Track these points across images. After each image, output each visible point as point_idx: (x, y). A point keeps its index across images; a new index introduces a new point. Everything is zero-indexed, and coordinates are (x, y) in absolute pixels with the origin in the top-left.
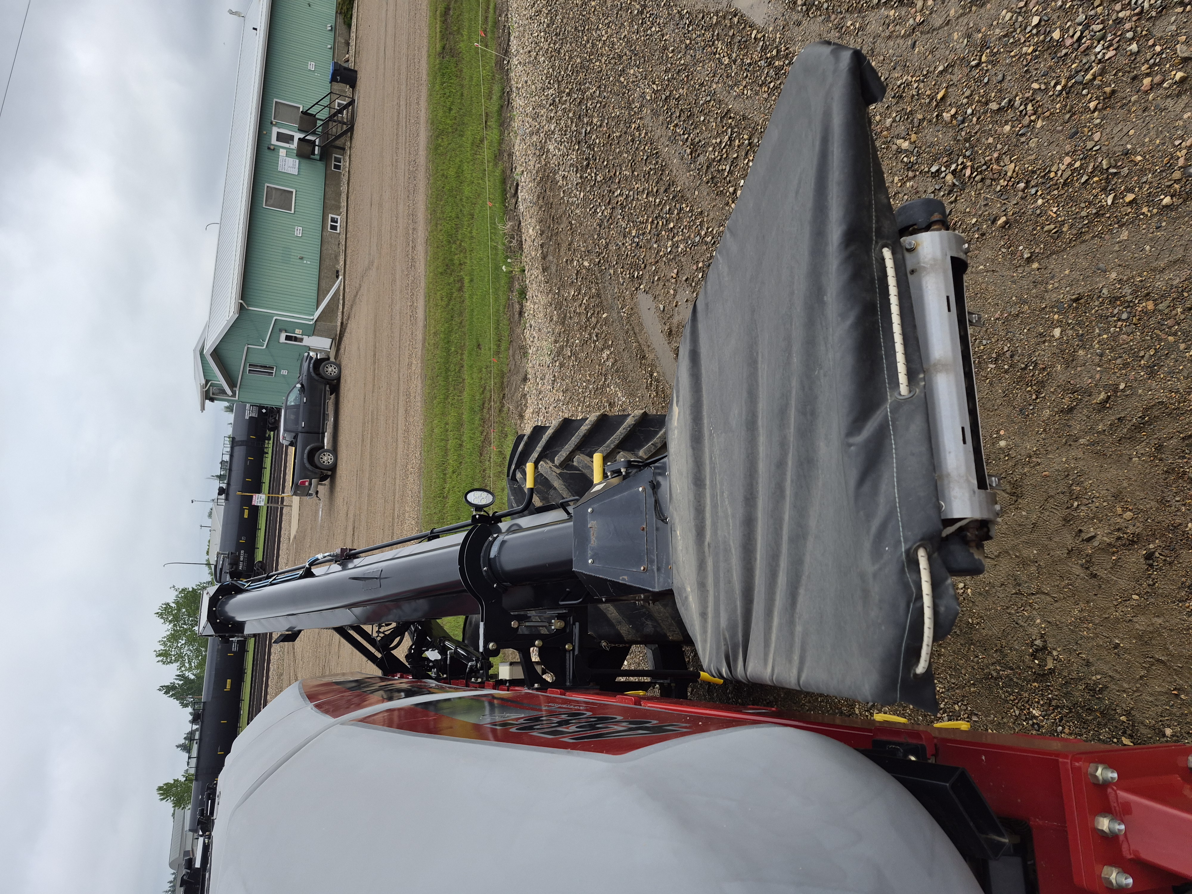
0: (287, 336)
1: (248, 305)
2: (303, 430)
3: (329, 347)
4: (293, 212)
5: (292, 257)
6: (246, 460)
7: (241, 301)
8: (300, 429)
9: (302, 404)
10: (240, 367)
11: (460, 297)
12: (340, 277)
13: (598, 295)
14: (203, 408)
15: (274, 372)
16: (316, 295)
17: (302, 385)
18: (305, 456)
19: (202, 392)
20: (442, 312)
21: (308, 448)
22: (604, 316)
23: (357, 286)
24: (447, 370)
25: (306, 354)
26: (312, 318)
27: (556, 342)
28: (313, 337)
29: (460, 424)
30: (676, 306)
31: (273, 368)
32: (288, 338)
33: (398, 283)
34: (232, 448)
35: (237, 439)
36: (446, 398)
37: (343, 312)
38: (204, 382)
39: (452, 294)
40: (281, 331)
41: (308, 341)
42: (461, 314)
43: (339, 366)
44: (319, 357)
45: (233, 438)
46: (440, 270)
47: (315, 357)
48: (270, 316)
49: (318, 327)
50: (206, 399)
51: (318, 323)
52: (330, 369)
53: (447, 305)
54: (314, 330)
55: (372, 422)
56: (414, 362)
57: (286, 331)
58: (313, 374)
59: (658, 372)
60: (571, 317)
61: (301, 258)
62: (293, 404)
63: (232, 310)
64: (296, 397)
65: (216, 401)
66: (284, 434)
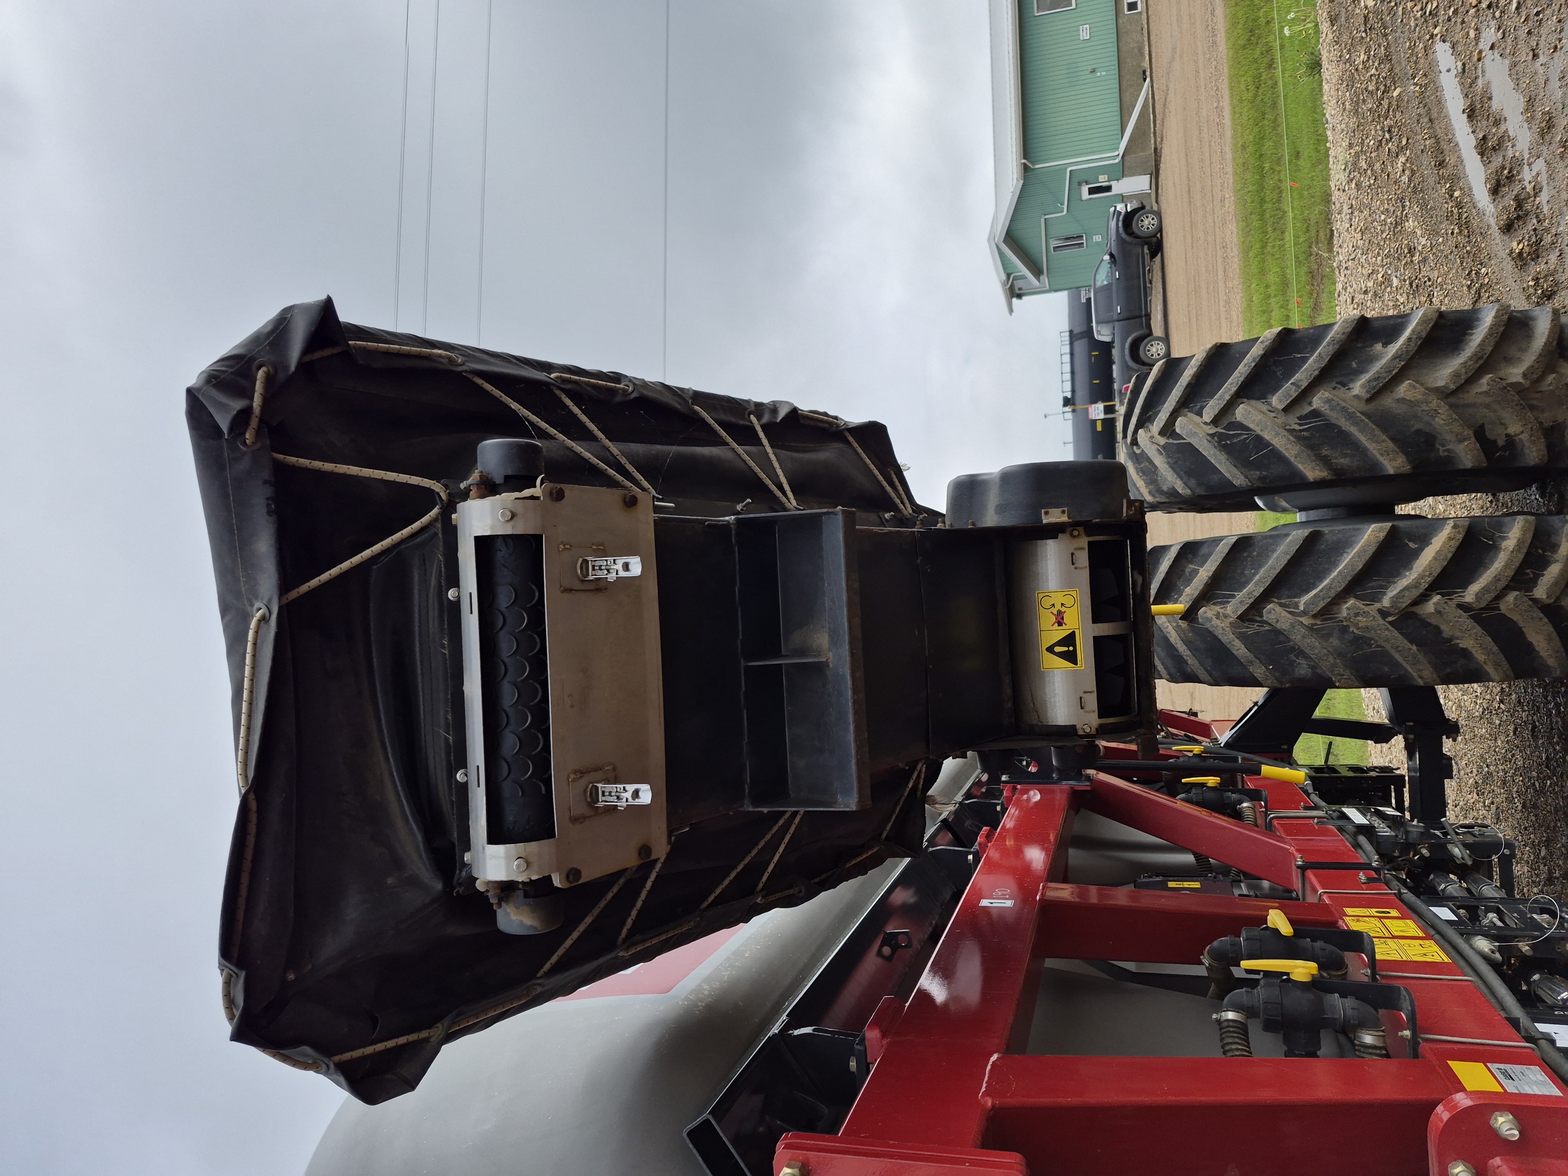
0: (1089, 188)
1: (1033, 163)
2: (1121, 317)
3: (1148, 187)
4: (1074, 6)
5: (1080, 73)
6: (1090, 356)
7: (1023, 161)
8: (1115, 317)
9: (1114, 281)
10: (1040, 245)
11: (1271, 78)
12: (1148, 80)
13: (1388, 58)
14: (1011, 311)
15: (1084, 241)
16: (1118, 118)
17: (1112, 255)
18: (1127, 351)
19: (1005, 290)
20: (1250, 109)
21: (1130, 340)
22: (1395, 94)
23: (1165, 88)
24: (1263, 201)
25: (1113, 209)
26: (1116, 153)
27: (1351, 146)
28: (1124, 179)
29: (1285, 284)
30: (1479, 60)
31: (1082, 236)
32: (1092, 191)
33: (1202, 74)
34: (1071, 344)
35: (1076, 331)
36: (1264, 247)
37: (1155, 133)
38: (1004, 277)
39: (1259, 76)
40: (1080, 184)
41: (1118, 187)
42: (1274, 105)
43: (1159, 215)
44: (1129, 210)
45: (1071, 332)
46: (1242, 42)
47: (1123, 211)
48: (1062, 169)
49: (1127, 164)
50: (1012, 297)
51: (1125, 158)
52: (1146, 222)
53: (1255, 96)
54: (1123, 170)
55: (1196, 292)
56: (1227, 196)
57: (1087, 183)
58: (1124, 236)
59: (1461, 189)
60: (1364, 101)
61: (1093, 71)
62: (1105, 283)
63: (1015, 176)
64: (1108, 273)
65: (1024, 298)
66: (1097, 327)
